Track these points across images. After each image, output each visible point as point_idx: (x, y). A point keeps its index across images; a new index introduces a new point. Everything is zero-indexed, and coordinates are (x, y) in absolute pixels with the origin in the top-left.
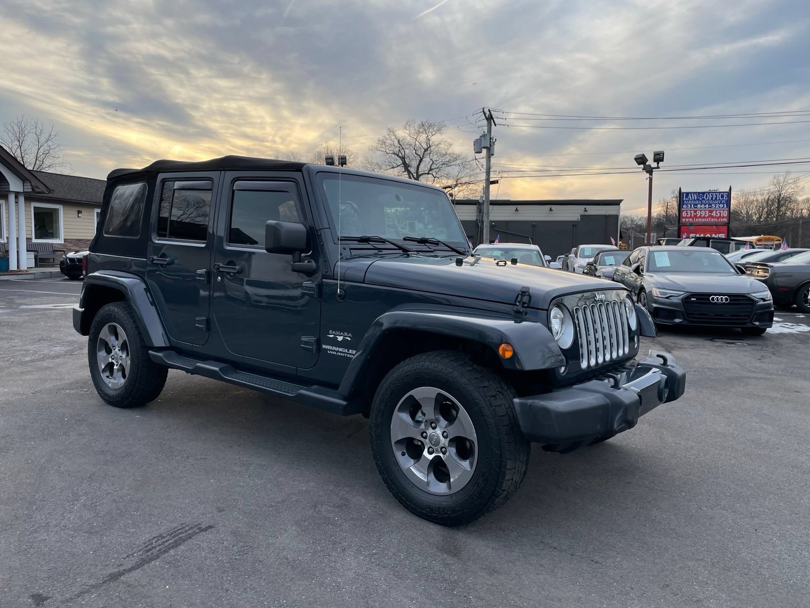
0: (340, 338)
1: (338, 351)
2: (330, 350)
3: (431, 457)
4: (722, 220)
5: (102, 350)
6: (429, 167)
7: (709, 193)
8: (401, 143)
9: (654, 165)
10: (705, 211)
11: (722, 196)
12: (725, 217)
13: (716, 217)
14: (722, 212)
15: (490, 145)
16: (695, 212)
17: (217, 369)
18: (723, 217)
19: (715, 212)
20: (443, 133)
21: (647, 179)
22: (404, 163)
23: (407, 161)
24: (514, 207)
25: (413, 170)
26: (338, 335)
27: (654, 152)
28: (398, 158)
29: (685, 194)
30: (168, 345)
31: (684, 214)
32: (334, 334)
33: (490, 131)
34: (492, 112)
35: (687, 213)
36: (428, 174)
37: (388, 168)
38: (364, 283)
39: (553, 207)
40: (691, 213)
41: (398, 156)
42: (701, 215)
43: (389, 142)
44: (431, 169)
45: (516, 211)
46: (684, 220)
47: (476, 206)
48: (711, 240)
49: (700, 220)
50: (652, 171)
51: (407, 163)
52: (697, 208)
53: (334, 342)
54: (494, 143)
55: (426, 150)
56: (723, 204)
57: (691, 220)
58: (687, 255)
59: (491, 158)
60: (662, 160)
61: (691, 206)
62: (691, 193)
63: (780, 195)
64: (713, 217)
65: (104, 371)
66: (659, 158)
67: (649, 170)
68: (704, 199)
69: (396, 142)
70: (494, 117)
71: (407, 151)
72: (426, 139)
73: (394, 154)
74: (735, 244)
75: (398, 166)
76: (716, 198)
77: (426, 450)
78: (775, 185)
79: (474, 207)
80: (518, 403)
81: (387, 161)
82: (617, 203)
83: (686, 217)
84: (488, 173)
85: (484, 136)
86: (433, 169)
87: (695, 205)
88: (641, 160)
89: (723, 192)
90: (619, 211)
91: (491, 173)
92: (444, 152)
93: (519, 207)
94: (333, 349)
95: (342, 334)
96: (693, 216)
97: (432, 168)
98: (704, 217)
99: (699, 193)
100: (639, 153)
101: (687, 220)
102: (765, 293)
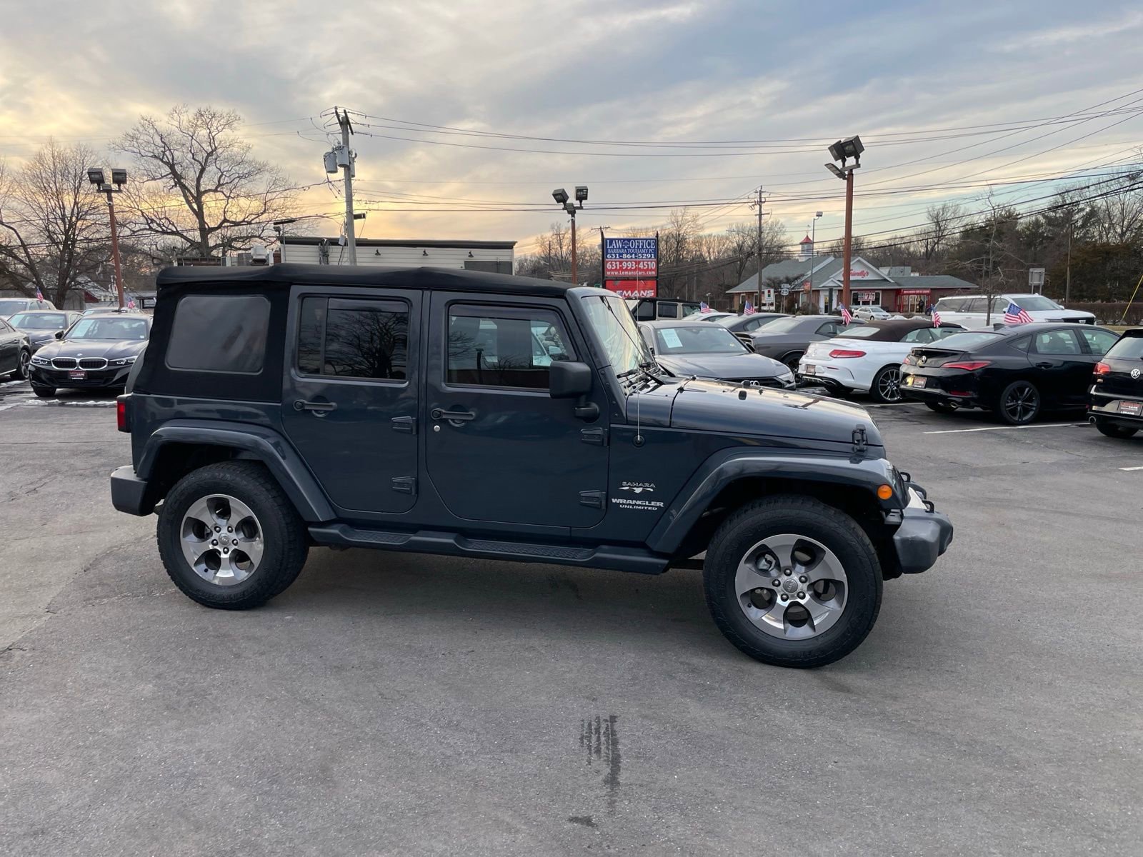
0: (638, 490)
1: (636, 505)
2: (623, 504)
3: (786, 604)
4: (650, 273)
5: (188, 535)
6: (216, 180)
7: (634, 240)
8: (166, 141)
9: (577, 203)
10: (631, 262)
11: (649, 244)
12: (653, 270)
13: (643, 270)
14: (649, 263)
15: (350, 163)
16: (621, 263)
17: (451, 541)
18: (651, 270)
19: (642, 263)
20: (235, 128)
21: (569, 221)
22: (174, 172)
23: (178, 169)
24: (374, 249)
25: (190, 183)
26: (635, 487)
27: (576, 187)
28: (161, 163)
29: (608, 241)
30: (334, 517)
31: (608, 266)
32: (629, 486)
33: (346, 141)
34: (349, 115)
35: (612, 264)
36: (216, 191)
37: (145, 178)
38: (670, 427)
39: (428, 250)
40: (616, 265)
41: (162, 160)
42: (627, 266)
43: (143, 138)
44: (219, 185)
45: (376, 254)
46: (608, 273)
47: (317, 246)
48: (657, 302)
49: (626, 273)
50: (575, 212)
51: (179, 173)
52: (622, 258)
53: (630, 495)
54: (354, 159)
55: (210, 154)
56: (651, 253)
57: (616, 273)
58: (695, 333)
59: (352, 182)
60: (586, 198)
61: (616, 256)
62: (615, 239)
63: (679, 235)
64: (640, 270)
65: (197, 563)
66: (582, 195)
67: (572, 210)
68: (629, 247)
69: (158, 140)
70: (351, 121)
71: (176, 154)
72: (207, 137)
73: (156, 157)
74: (683, 305)
75: (162, 177)
76: (643, 246)
77: (779, 598)
78: (673, 223)
79: (314, 248)
80: (898, 540)
81: (141, 167)
82: (509, 246)
83: (611, 270)
84: (349, 202)
85: (339, 148)
86: (223, 184)
87: (620, 254)
88: (561, 197)
89: (650, 239)
90: (512, 256)
91: (354, 203)
92: (239, 159)
93: (381, 249)
94: (628, 502)
95: (640, 485)
96: (618, 268)
97: (221, 182)
98: (631, 270)
99: (624, 240)
100: (559, 187)
101: (613, 273)
102: (788, 375)
